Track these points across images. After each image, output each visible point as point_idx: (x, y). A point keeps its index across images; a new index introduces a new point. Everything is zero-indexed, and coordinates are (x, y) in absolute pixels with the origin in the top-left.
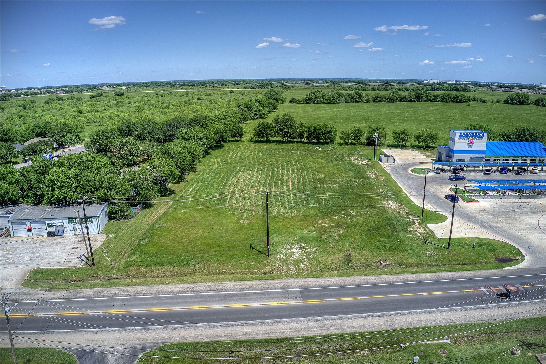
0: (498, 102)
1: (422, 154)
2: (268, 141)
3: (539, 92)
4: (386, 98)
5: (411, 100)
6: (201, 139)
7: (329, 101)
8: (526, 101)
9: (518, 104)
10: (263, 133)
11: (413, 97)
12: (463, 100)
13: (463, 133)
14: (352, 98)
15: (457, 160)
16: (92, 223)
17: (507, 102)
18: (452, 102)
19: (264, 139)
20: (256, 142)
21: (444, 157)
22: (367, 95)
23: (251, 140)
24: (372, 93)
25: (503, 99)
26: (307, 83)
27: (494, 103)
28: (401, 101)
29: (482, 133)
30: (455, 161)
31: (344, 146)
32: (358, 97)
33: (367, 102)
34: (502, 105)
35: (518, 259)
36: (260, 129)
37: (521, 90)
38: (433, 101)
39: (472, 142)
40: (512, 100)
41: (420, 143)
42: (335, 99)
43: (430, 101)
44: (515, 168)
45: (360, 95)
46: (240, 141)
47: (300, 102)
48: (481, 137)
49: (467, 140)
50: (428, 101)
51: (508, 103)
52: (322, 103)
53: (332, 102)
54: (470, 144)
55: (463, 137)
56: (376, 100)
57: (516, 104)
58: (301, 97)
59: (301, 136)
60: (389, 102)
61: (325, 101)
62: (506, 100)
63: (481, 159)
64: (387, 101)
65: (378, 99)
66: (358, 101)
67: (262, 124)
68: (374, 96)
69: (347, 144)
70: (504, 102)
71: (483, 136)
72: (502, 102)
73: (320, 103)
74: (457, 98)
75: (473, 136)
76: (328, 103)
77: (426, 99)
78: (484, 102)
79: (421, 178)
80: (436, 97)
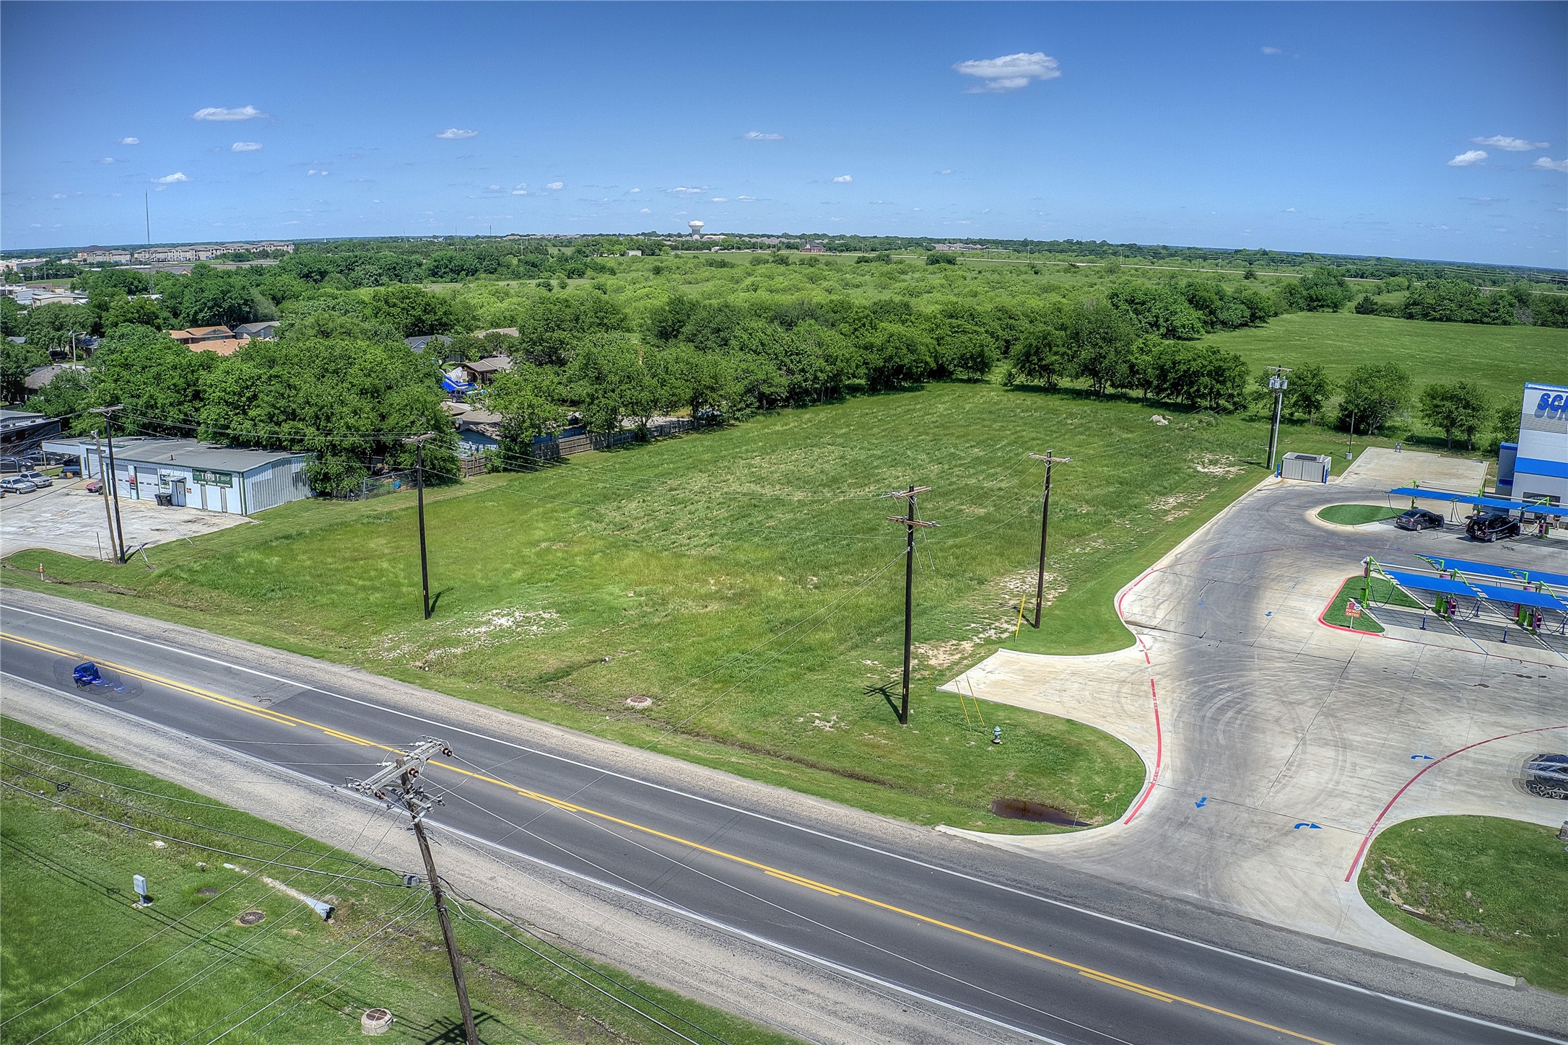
2: (1052, 389)
6: (797, 354)
7: (1477, 316)
10: (1031, 362)
13: (1553, 395)
16: (232, 486)
19: (1041, 382)
30: (1517, 497)
42: (1497, 310)
47: (1388, 311)
52: (1456, 321)
53: (1486, 320)
55: (1555, 409)
61: (1467, 315)
73: (1447, 320)
76: (1474, 321)
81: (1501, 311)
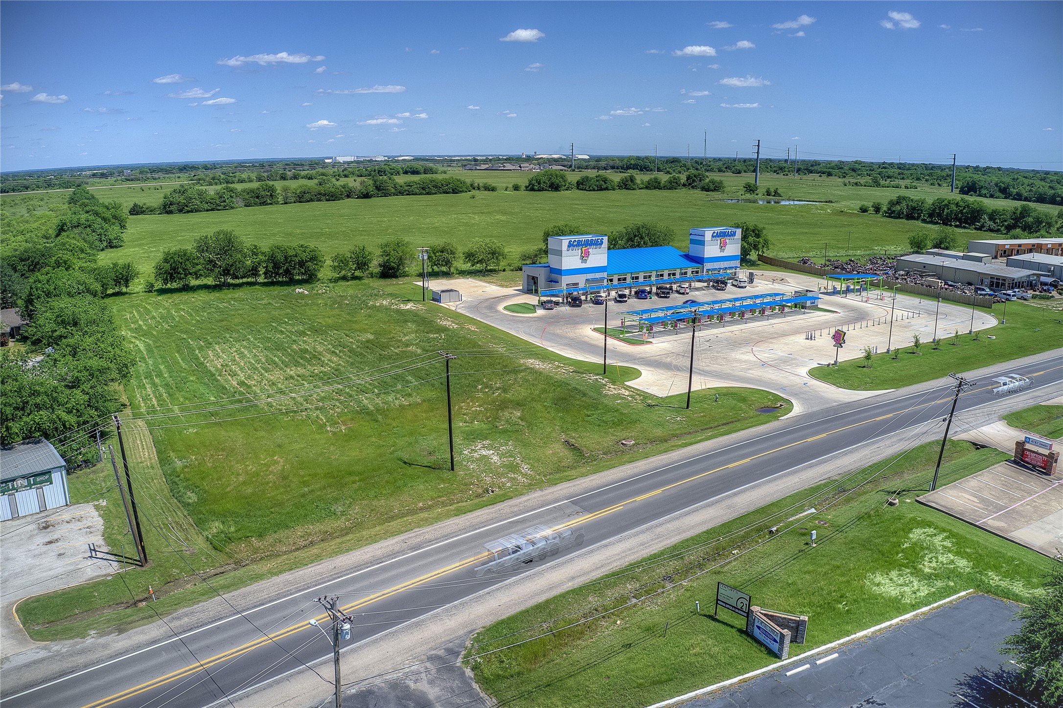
0: (516, 188)
1: (489, 282)
2: (186, 288)
3: (550, 167)
4: (320, 194)
5: (367, 194)
7: (214, 206)
8: (563, 183)
9: (549, 191)
10: (179, 273)
11: (371, 188)
12: (457, 188)
13: (573, 240)
14: (258, 197)
15: (567, 285)
16: (51, 483)
17: (531, 188)
18: (441, 193)
19: (177, 285)
20: (162, 292)
21: (542, 281)
22: (285, 189)
23: (150, 289)
24: (293, 185)
25: (523, 182)
26: (103, 176)
27: (510, 191)
28: (348, 196)
29: (601, 238)
30: (564, 286)
31: (342, 283)
32: (269, 194)
33: (286, 203)
34: (522, 193)
35: (781, 405)
36: (171, 265)
37: (520, 167)
38: (407, 194)
39: (587, 254)
40: (539, 183)
41: (473, 265)
42: (225, 201)
43: (401, 193)
44: (654, 289)
45: (272, 190)
46: (126, 293)
47: (152, 211)
48: (598, 244)
49: (580, 251)
50: (397, 195)
51: (532, 190)
52: (201, 211)
53: (220, 208)
54: (584, 257)
55: (574, 246)
56: (302, 198)
57: (546, 190)
58: (155, 200)
59: (254, 272)
60: (327, 200)
61: (206, 206)
62: (529, 185)
63: (602, 279)
64: (323, 198)
65: (307, 196)
66: (269, 201)
67: (175, 254)
68: (298, 192)
69: (344, 278)
70: (527, 187)
71: (602, 243)
72: (523, 188)
73: (196, 211)
74: (447, 185)
75: (589, 243)
76: (212, 210)
77: (393, 190)
78: (493, 189)
79: (534, 319)
80: (411, 186)
81: (227, 201)
